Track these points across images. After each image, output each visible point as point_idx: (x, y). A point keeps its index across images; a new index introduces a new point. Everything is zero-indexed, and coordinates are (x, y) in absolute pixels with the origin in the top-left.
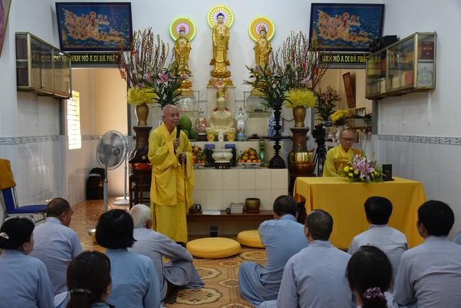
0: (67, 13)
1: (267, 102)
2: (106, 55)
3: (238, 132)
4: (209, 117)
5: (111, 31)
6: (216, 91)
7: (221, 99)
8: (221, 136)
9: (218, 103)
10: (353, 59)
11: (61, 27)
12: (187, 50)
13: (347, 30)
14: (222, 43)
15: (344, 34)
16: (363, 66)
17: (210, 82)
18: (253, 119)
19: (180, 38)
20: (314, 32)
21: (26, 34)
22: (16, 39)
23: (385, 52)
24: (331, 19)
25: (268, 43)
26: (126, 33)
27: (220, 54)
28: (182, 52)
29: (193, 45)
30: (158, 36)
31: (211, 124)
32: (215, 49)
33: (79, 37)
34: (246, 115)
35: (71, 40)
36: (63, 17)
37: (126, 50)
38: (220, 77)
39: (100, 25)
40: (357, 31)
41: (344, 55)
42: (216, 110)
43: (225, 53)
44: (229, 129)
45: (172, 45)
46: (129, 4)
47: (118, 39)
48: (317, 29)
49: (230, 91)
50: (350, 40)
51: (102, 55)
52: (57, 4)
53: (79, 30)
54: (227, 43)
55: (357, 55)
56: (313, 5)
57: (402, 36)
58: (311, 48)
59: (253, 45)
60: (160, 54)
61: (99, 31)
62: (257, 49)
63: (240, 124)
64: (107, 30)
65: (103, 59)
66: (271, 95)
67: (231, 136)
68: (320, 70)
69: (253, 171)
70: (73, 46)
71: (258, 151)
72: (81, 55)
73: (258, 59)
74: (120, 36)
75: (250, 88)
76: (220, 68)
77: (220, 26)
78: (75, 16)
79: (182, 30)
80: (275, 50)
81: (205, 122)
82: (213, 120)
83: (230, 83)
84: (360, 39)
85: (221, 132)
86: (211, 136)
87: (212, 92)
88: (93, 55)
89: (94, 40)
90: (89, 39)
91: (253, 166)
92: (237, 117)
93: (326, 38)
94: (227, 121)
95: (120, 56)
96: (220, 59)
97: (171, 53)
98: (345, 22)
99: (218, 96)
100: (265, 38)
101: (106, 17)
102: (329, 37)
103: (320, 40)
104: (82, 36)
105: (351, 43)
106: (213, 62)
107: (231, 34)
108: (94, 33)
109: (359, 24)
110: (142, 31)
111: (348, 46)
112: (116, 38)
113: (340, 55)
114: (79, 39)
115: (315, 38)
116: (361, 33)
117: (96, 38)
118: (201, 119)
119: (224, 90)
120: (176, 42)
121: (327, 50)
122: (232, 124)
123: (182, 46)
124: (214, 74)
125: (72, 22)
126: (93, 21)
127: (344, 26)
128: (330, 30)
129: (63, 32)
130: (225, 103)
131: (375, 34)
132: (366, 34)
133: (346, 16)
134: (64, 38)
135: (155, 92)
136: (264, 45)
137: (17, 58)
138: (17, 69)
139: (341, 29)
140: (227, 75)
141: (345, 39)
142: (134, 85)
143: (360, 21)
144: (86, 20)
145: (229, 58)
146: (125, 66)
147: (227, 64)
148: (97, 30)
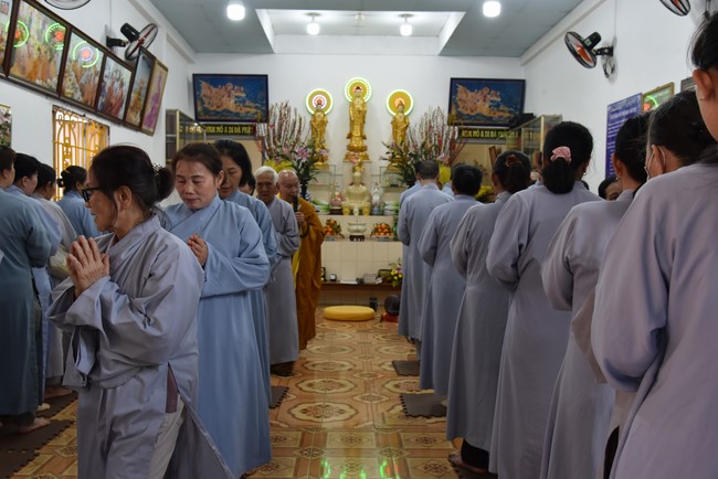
0: (204, 84)
1: (402, 178)
2: (241, 126)
3: (373, 206)
4: (345, 191)
5: (247, 103)
6: (352, 165)
7: (357, 174)
8: (356, 210)
9: (354, 178)
10: (493, 134)
11: (197, 97)
12: (324, 123)
13: (487, 105)
14: (359, 117)
15: (484, 108)
16: (503, 142)
17: (347, 156)
18: (389, 194)
19: (317, 111)
20: (453, 107)
21: (175, 111)
22: (167, 115)
23: (520, 130)
24: (470, 94)
25: (406, 117)
26: (262, 104)
27: (357, 128)
28: (319, 126)
29: (329, 118)
30: (295, 110)
31: (347, 199)
32: (352, 123)
33: (215, 108)
34: (381, 190)
35: (206, 111)
36: (200, 88)
37: (261, 121)
38: (357, 152)
39: (237, 97)
40: (498, 106)
41: (484, 130)
42: (352, 184)
43: (362, 127)
44: (364, 204)
45: (309, 119)
46: (266, 76)
47: (254, 110)
48: (456, 103)
49: (366, 166)
50: (491, 115)
51: (237, 126)
52: (194, 75)
53: (215, 101)
54: (364, 117)
55: (497, 130)
56: (452, 80)
57: (538, 114)
58: (450, 124)
59: (391, 119)
60: (297, 128)
61: (236, 102)
62: (395, 123)
63: (376, 198)
64: (243, 102)
65: (238, 130)
66: (406, 172)
67: (366, 210)
68: (457, 145)
69: (386, 243)
70: (208, 117)
71: (391, 225)
72: (216, 126)
73: (395, 133)
74: (256, 108)
75: (386, 163)
76: (356, 143)
77: (358, 100)
78: (212, 87)
79: (319, 103)
80: (412, 125)
81: (340, 196)
82: (349, 194)
83: (366, 157)
84: (501, 114)
85: (356, 207)
86: (346, 210)
87: (348, 167)
88: (228, 126)
89: (230, 112)
90: (224, 110)
91: (386, 239)
92: (373, 192)
93: (466, 113)
94: (363, 196)
95: (255, 128)
96: (357, 133)
97: (308, 126)
98: (485, 97)
99: (354, 170)
100: (403, 112)
101: (242, 89)
102: (469, 112)
103: (460, 115)
104: (218, 107)
105: (491, 118)
106: (350, 136)
107: (368, 109)
108: (231, 104)
109: (499, 99)
110: (279, 104)
111: (489, 121)
112: (251, 110)
113: (480, 130)
114: (215, 111)
115: (454, 112)
116: (501, 108)
117: (232, 110)
118: (337, 193)
119: (360, 164)
120: (313, 116)
121: (465, 124)
122: (367, 198)
123: (319, 120)
124: (350, 148)
125: (208, 93)
126: (229, 92)
127: (484, 101)
128: (469, 105)
129: (199, 103)
130: (361, 177)
131: (516, 109)
132: (506, 109)
133: (486, 90)
134: (199, 109)
135: (293, 166)
136: (401, 120)
137: (167, 133)
138: (167, 144)
139: (482, 104)
140: (364, 149)
141: (485, 114)
142: (271, 158)
143: (500, 96)
144: (223, 91)
145: (366, 132)
146: (262, 138)
147: (364, 138)
148: (232, 101)
